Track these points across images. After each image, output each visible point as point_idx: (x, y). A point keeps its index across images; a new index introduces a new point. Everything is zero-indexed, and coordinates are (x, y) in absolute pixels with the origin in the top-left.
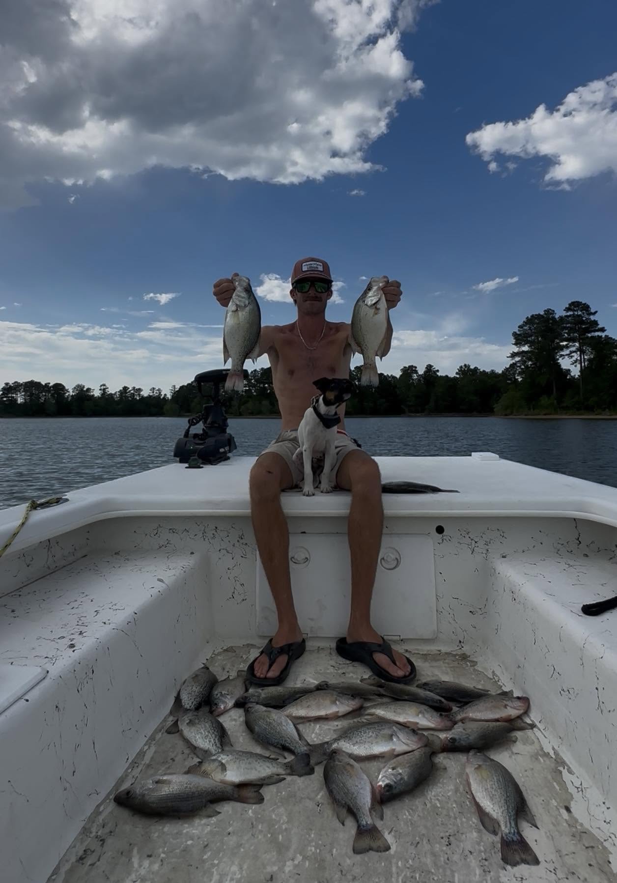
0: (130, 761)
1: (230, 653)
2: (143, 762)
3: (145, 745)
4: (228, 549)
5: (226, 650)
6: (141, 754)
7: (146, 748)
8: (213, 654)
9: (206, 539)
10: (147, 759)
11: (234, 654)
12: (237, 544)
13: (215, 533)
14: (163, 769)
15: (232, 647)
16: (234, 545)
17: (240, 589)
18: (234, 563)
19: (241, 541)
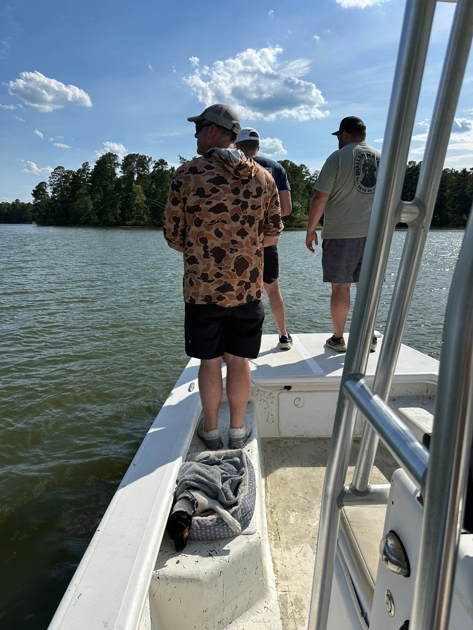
4: (264, 400)
9: (254, 396)
11: (273, 444)
13: (258, 393)
16: (267, 398)
17: (271, 417)
18: (267, 406)
19: (271, 396)
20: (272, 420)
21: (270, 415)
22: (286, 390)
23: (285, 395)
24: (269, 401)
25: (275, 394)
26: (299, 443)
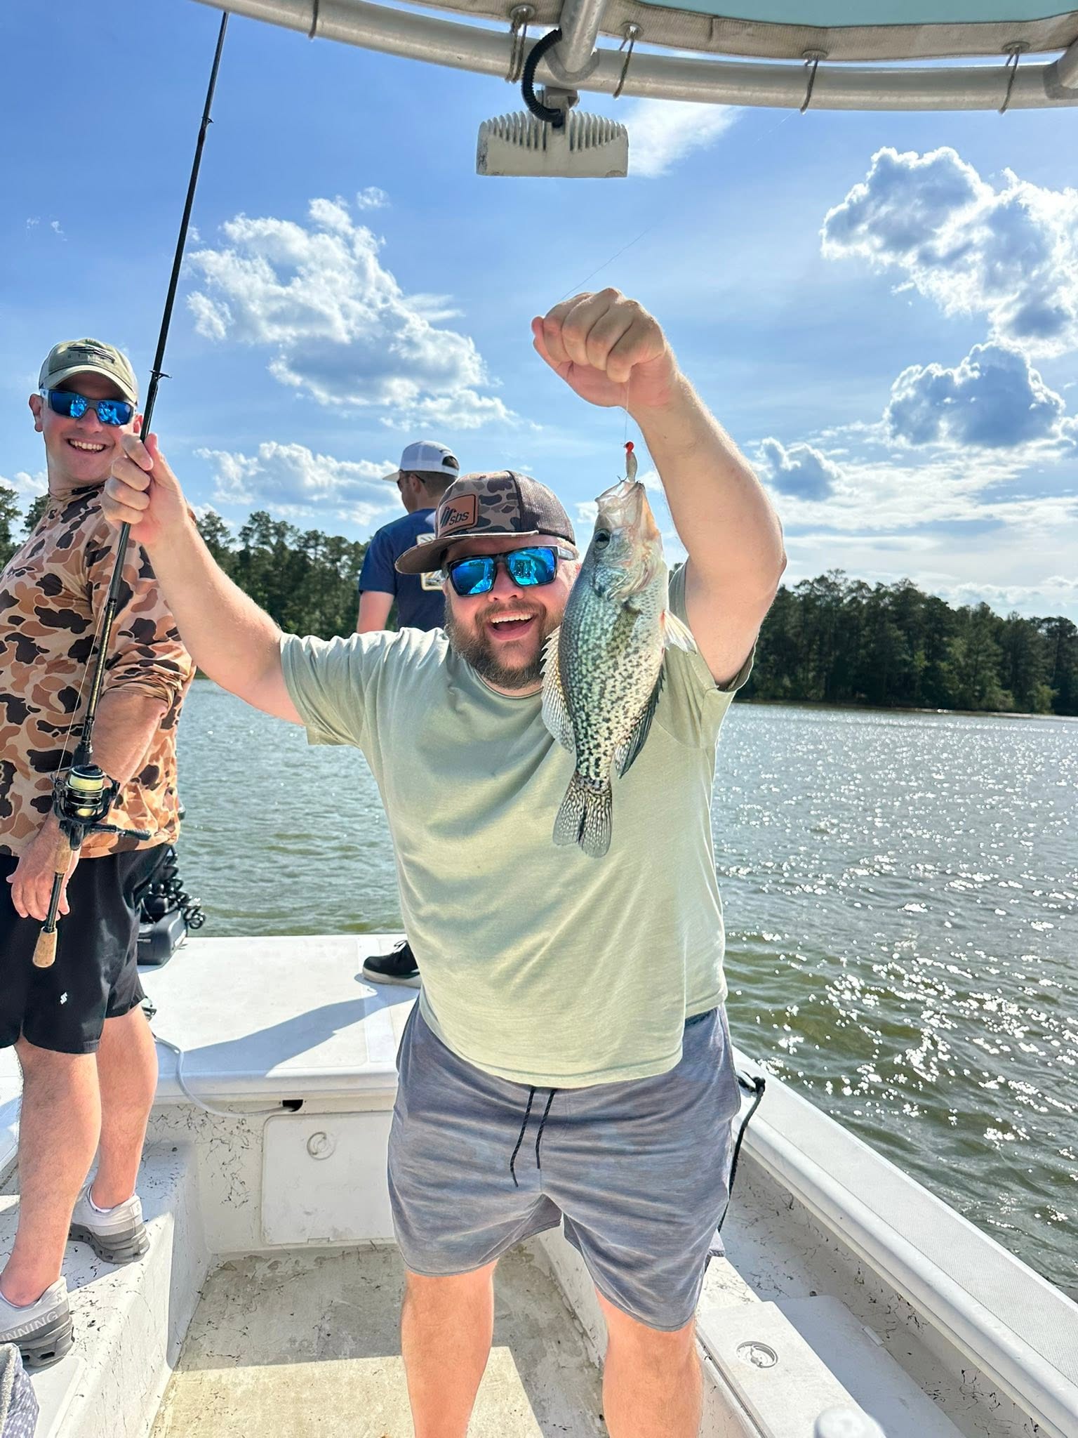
0: (150, 1427)
1: (228, 1272)
2: (165, 1425)
3: (161, 1406)
4: (223, 1139)
5: (223, 1268)
6: (159, 1416)
7: (163, 1408)
8: (208, 1276)
9: (192, 1127)
10: (168, 1421)
11: (235, 1273)
12: (236, 1132)
13: (205, 1119)
14: (190, 1429)
15: (229, 1263)
16: (231, 1133)
17: (240, 1189)
18: (231, 1155)
19: (243, 1127)
20: (243, 1198)
21: (237, 1182)
22: (287, 1112)
23: (286, 1123)
24: (237, 1142)
25: (254, 1122)
26: (310, 1265)
